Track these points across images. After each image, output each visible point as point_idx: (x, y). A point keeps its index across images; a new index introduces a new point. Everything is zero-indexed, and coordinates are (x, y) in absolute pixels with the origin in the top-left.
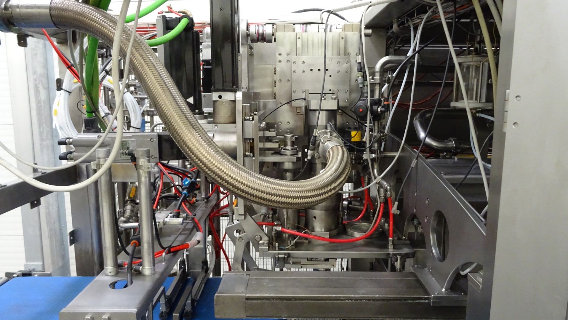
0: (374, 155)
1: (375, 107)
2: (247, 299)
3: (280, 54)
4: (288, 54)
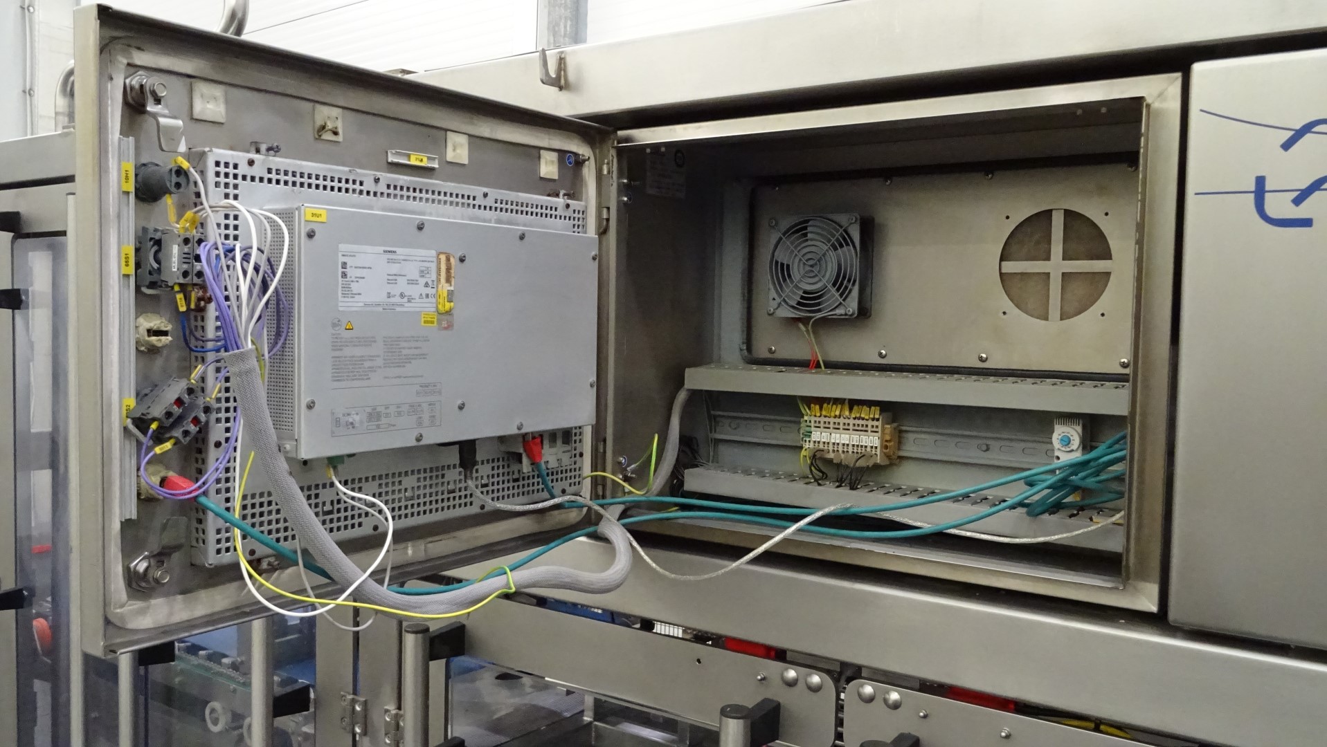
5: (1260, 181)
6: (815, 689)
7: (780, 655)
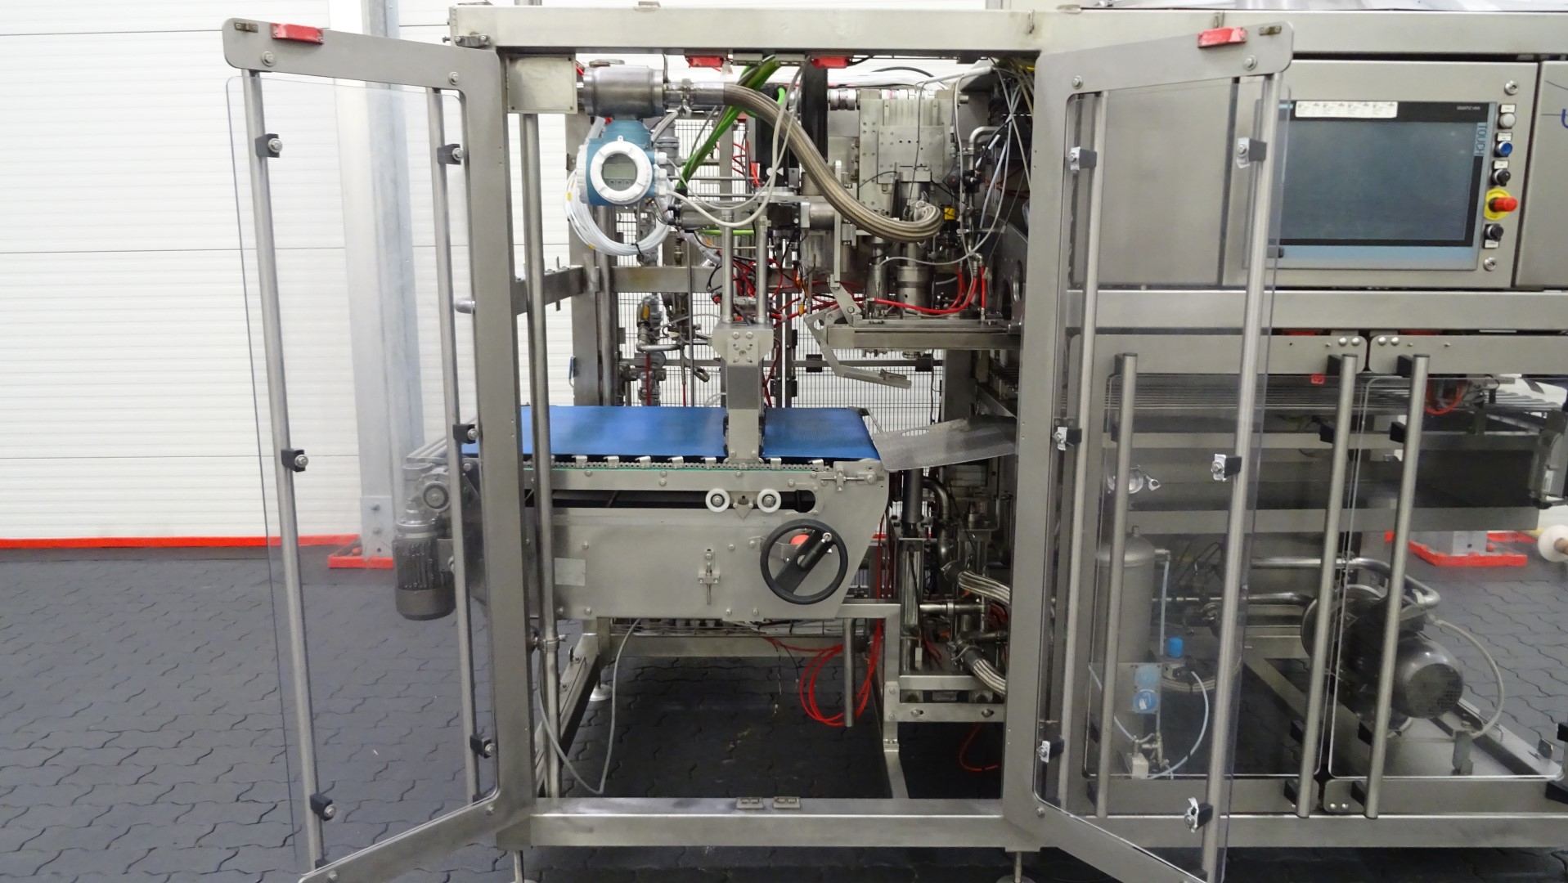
0: (967, 231)
1: (967, 178)
2: (856, 332)
3: (865, 124)
4: (874, 124)
5: (1564, 111)
6: (1355, 345)
7: (1327, 332)
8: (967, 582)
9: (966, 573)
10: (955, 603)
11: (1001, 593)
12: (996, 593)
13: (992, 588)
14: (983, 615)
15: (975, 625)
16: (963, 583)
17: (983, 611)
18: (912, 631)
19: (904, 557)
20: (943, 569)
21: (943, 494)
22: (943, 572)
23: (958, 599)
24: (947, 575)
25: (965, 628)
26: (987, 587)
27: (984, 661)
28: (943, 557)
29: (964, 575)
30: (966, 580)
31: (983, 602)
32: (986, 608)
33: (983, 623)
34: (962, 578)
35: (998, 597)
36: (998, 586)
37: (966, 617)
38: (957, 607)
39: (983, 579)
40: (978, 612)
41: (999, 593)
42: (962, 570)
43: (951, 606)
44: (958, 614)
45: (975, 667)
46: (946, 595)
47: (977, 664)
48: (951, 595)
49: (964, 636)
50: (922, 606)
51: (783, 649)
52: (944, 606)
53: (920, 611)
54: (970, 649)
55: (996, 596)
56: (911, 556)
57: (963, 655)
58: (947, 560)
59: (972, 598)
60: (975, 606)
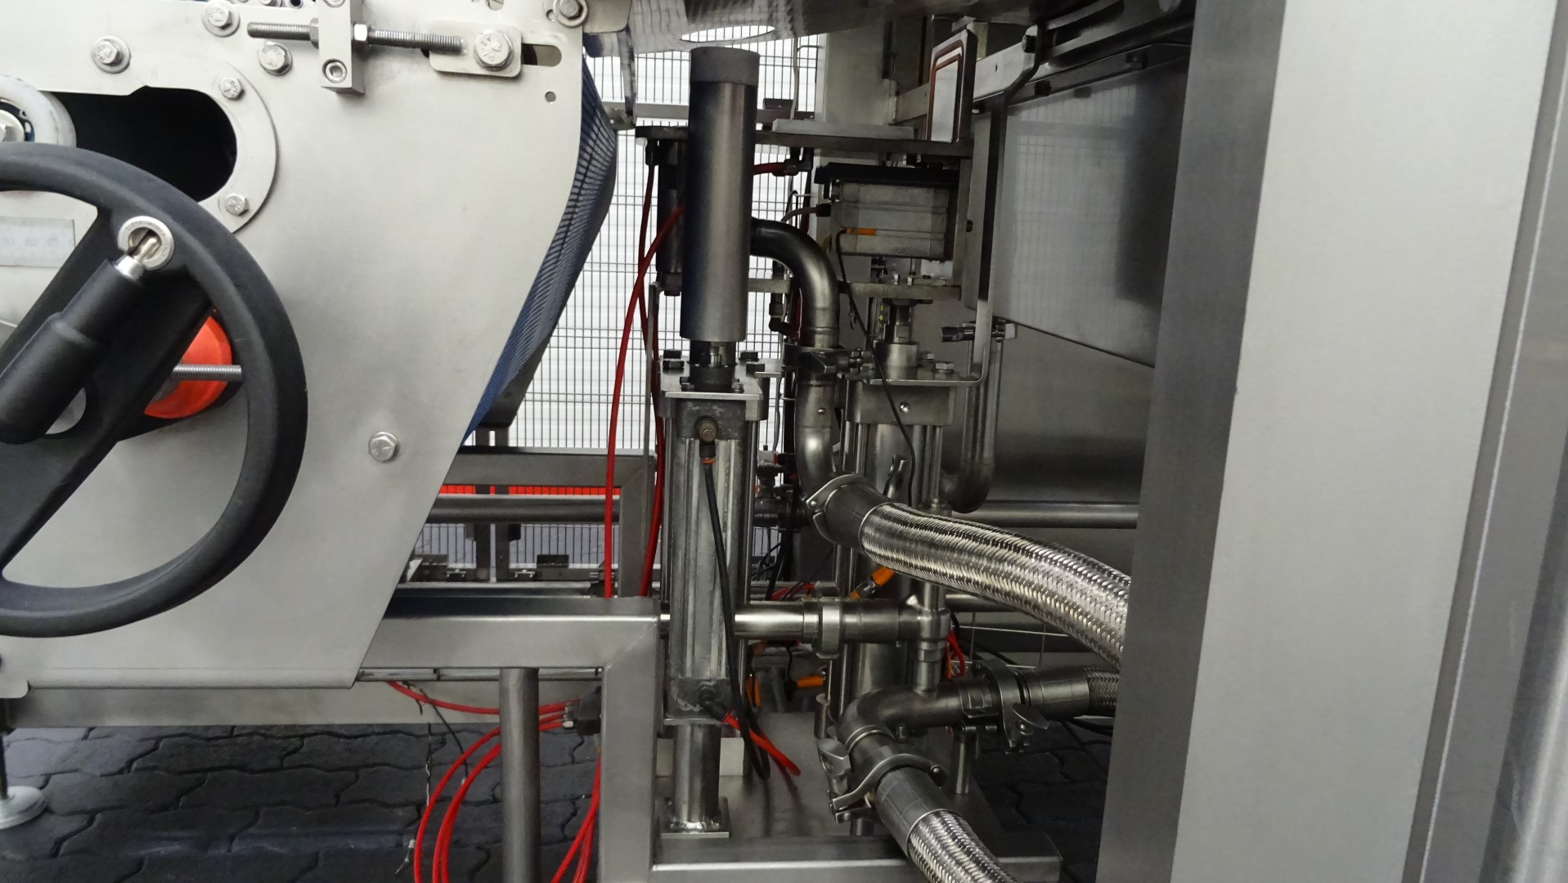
8: (895, 538)
9: (887, 509)
10: (847, 609)
11: (1038, 579)
12: (1017, 580)
13: (1001, 560)
14: (924, 646)
15: (898, 674)
16: (880, 545)
17: (926, 634)
18: (707, 700)
19: (682, 454)
20: (810, 501)
21: (819, 282)
22: (812, 510)
23: (854, 597)
24: (824, 519)
25: (867, 683)
26: (980, 555)
27: (949, 818)
28: (812, 466)
29: (887, 517)
30: (892, 534)
31: (926, 609)
32: (935, 625)
33: (923, 668)
34: (879, 529)
35: (1028, 593)
36: (1029, 554)
37: (870, 650)
38: (850, 619)
39: (955, 528)
40: (910, 635)
41: (1028, 576)
42: (875, 501)
43: (832, 616)
44: (851, 640)
45: (915, 842)
46: (818, 584)
47: (925, 830)
48: (833, 584)
49: (867, 713)
50: (739, 618)
51: (427, 707)
52: (812, 619)
53: (734, 633)
54: (895, 766)
55: (1018, 589)
56: (708, 449)
57: (874, 786)
58: (825, 474)
59: (892, 593)
60: (905, 618)
